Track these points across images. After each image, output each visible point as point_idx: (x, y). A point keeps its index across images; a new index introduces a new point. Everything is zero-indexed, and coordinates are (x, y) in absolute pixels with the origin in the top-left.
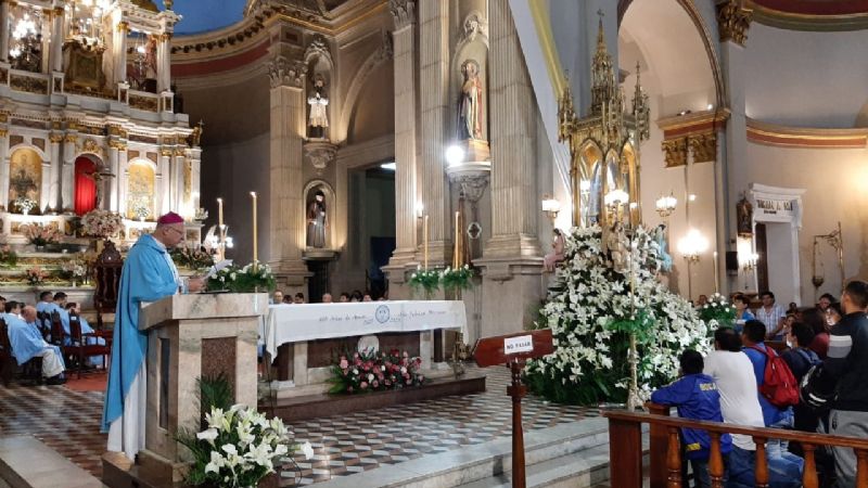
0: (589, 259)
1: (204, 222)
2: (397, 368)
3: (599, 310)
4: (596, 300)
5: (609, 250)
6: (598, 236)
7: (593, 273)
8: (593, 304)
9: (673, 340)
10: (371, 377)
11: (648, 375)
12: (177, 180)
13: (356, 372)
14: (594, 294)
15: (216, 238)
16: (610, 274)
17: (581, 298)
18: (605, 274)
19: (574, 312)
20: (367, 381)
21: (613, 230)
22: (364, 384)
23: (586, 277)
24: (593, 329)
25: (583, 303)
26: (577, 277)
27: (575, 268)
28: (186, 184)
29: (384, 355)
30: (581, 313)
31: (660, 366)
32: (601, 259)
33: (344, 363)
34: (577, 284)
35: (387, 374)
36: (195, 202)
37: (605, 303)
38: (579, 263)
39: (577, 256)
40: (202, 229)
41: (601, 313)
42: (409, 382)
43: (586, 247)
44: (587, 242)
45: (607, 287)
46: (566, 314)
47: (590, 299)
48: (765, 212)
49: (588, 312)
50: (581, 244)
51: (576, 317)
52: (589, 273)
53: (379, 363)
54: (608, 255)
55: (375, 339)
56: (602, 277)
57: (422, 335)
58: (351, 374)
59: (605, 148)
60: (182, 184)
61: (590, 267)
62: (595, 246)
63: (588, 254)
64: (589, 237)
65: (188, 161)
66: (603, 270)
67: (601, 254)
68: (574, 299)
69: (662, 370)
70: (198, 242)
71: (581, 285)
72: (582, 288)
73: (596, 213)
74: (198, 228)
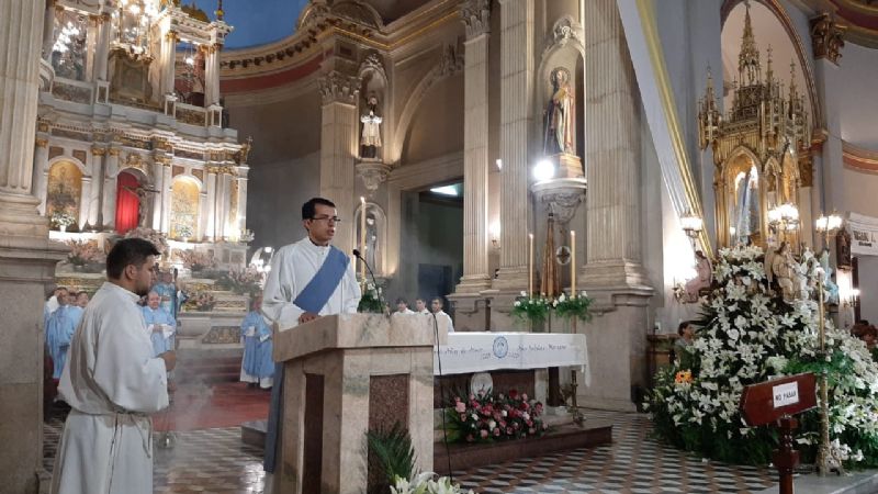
0: (746, 287)
1: (249, 244)
2: (520, 413)
3: (766, 348)
4: (761, 336)
5: (774, 276)
6: (760, 259)
7: (755, 302)
8: (756, 341)
9: (862, 387)
10: (493, 424)
11: (839, 429)
12: (223, 199)
13: (475, 417)
14: (757, 329)
15: (262, 262)
16: (775, 305)
17: (743, 333)
18: (768, 305)
19: (735, 350)
20: (487, 428)
21: (779, 252)
22: (484, 433)
23: (744, 308)
24: (764, 371)
25: (746, 339)
26: (732, 308)
27: (730, 297)
28: (232, 204)
29: (501, 396)
30: (745, 350)
31: (850, 418)
32: (762, 286)
33: (461, 407)
34: (732, 317)
35: (509, 420)
36: (241, 222)
37: (773, 341)
38: (735, 292)
39: (731, 282)
40: (248, 251)
41: (771, 353)
42: (532, 431)
43: (744, 273)
44: (744, 267)
45: (774, 320)
46: (724, 352)
47: (753, 334)
48: (861, 244)
49: (754, 351)
50: (736, 269)
51: (739, 356)
52: (749, 303)
53: (499, 407)
54: (773, 283)
55: (488, 377)
56: (766, 308)
57: (537, 374)
58: (470, 419)
59: (763, 157)
60: (228, 204)
61: (750, 296)
62: (757, 272)
63: (747, 281)
64: (748, 261)
65: (234, 178)
66: (767, 300)
67: (764, 281)
68: (733, 335)
69: (854, 424)
70: (244, 265)
71: (739, 317)
72: (740, 321)
73: (748, 233)
74: (244, 251)
